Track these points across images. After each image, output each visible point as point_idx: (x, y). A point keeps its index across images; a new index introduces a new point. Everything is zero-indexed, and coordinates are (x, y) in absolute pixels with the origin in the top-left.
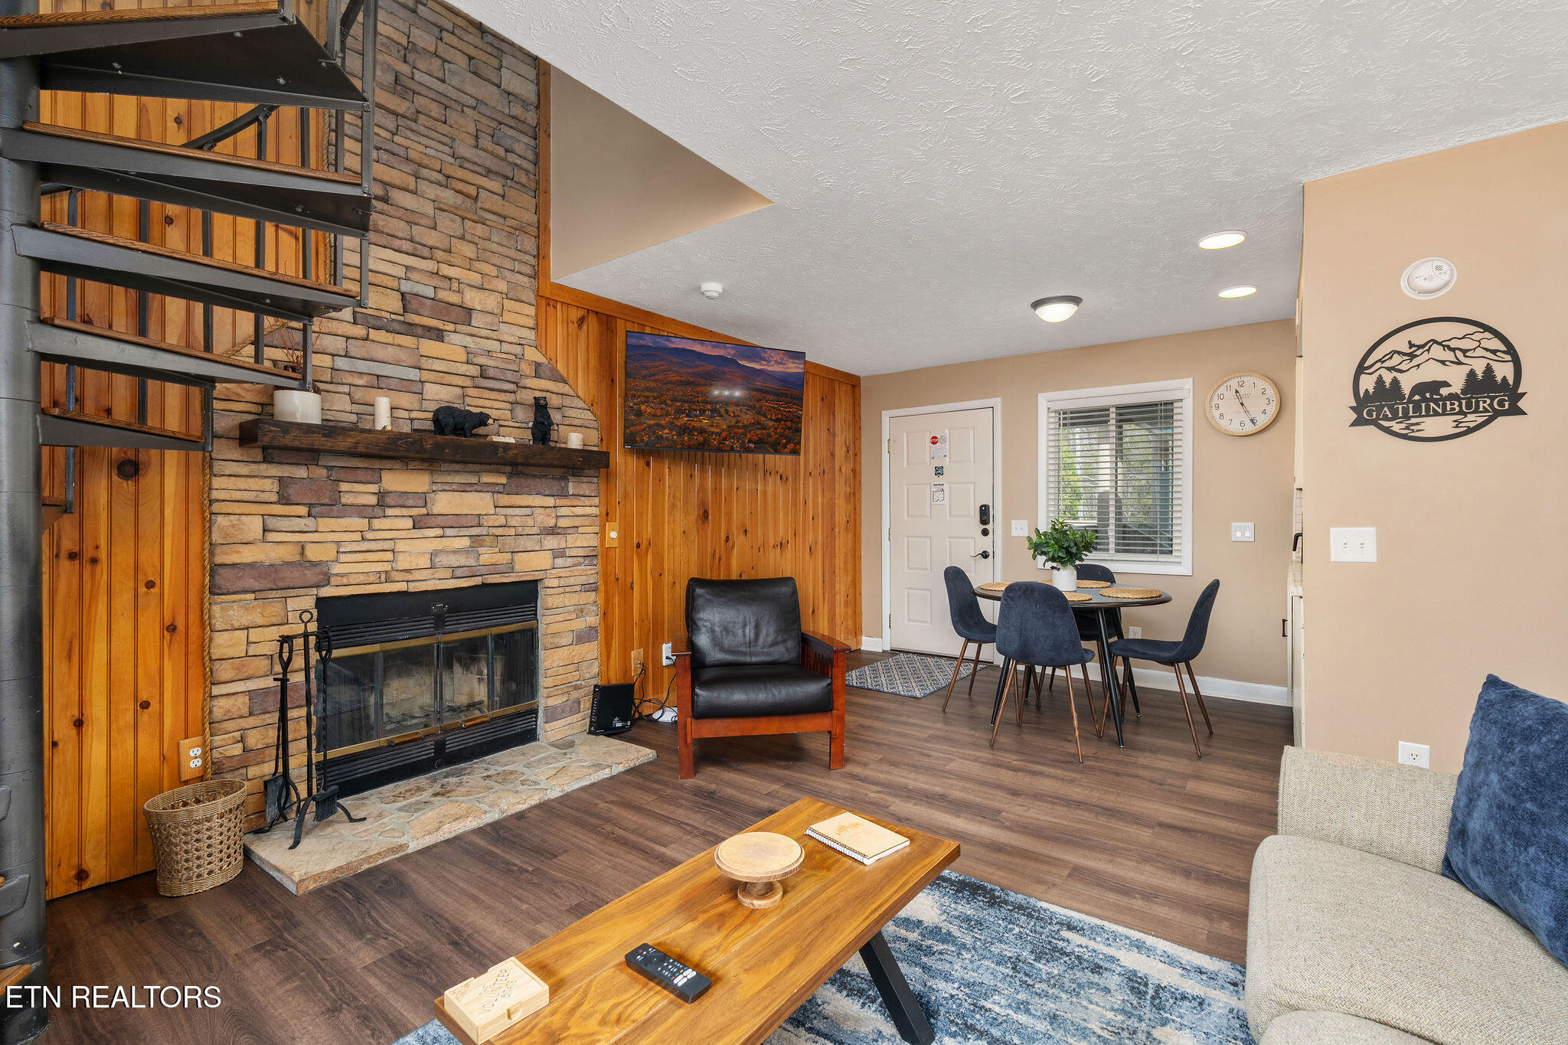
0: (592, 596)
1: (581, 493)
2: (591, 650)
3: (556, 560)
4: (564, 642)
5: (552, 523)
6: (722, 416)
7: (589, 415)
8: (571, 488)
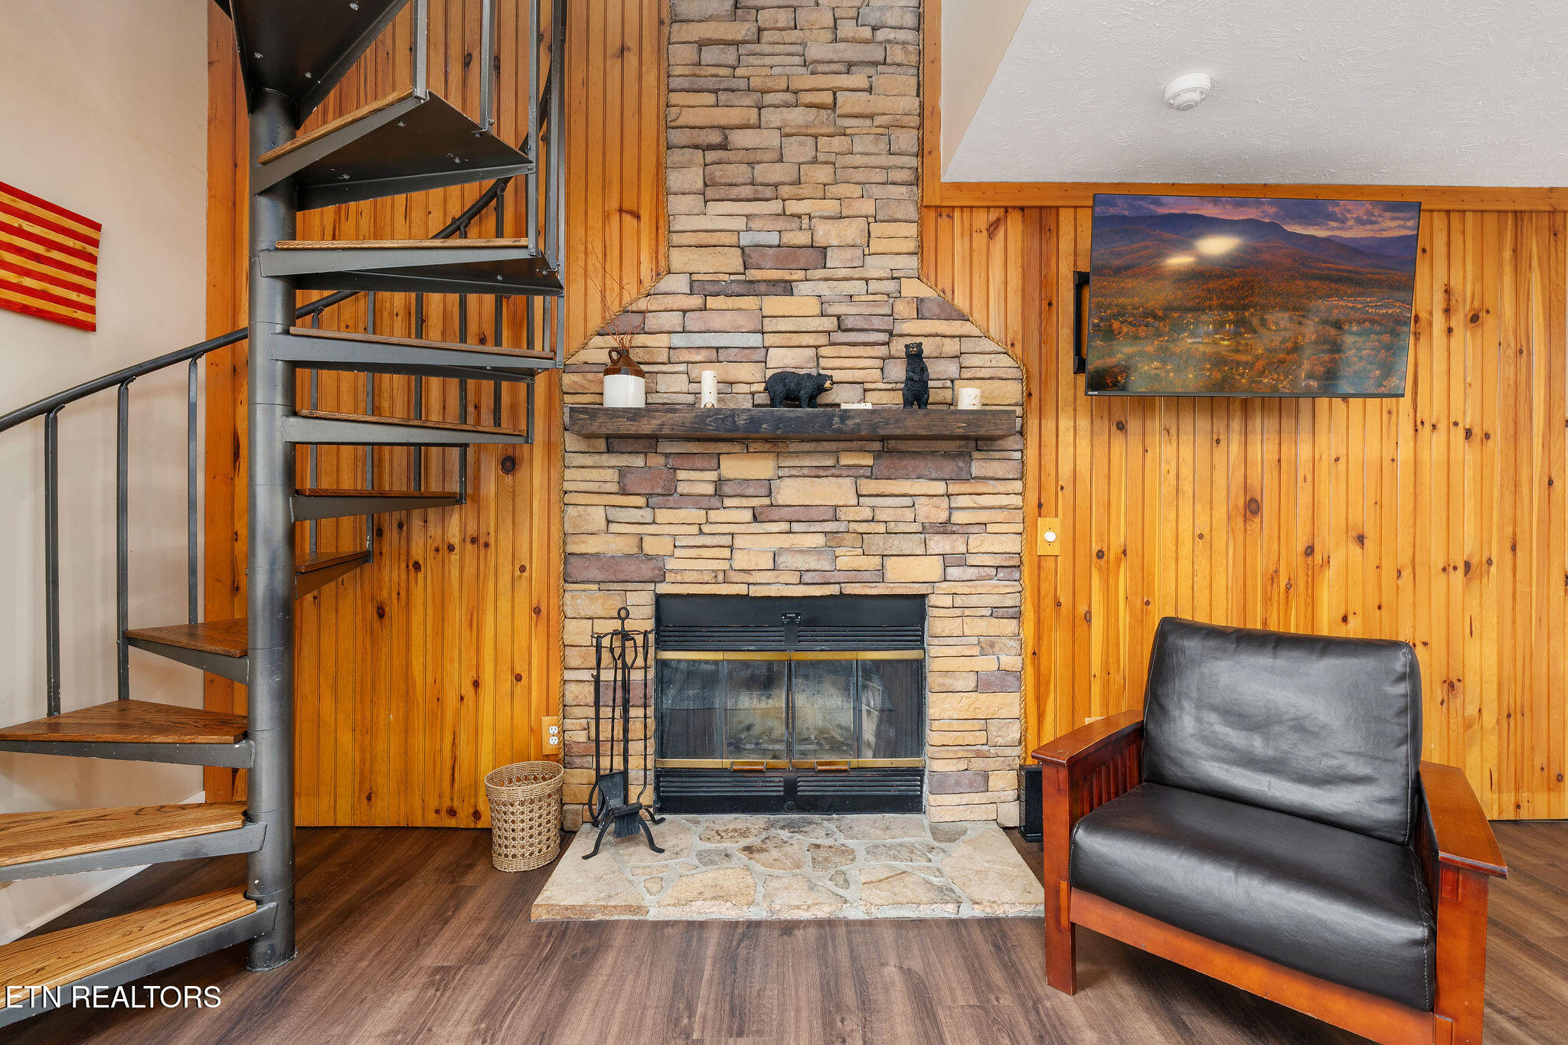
0: (1011, 626)
1: (990, 474)
2: (1009, 704)
3: (949, 570)
4: (960, 685)
5: (943, 516)
6: (1254, 331)
7: (1005, 361)
8: (977, 468)
